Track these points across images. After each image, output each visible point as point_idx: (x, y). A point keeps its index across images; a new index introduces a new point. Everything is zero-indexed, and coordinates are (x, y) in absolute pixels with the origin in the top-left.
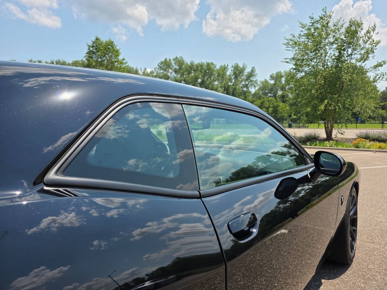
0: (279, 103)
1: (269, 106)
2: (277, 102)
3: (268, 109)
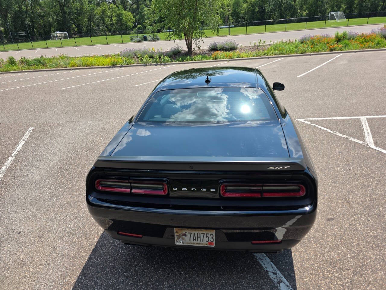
0: (121, 10)
1: (112, 15)
2: (119, 10)
3: (112, 18)
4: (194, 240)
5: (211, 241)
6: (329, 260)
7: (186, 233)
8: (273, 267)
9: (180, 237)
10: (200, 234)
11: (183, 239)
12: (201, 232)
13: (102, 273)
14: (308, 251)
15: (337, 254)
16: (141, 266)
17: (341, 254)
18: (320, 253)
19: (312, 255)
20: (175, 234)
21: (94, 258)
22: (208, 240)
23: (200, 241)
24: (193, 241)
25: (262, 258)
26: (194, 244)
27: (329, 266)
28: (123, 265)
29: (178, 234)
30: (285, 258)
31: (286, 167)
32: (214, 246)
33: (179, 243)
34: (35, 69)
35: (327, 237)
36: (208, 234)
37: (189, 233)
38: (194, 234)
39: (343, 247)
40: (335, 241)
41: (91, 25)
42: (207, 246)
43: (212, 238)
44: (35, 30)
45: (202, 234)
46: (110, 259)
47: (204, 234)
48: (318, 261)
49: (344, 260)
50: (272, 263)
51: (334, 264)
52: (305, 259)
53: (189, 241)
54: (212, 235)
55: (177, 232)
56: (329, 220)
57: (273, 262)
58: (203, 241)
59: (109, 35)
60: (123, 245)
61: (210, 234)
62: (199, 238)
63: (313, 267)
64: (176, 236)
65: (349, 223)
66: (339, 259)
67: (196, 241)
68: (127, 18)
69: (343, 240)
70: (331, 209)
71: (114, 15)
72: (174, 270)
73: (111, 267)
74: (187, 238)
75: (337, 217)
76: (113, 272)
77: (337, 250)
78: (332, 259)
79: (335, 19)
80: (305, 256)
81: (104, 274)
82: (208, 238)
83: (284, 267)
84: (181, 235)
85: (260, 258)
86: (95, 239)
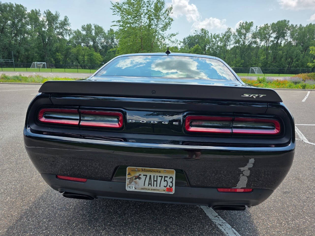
0: (93, 52)
2: (91, 51)
3: (84, 57)
4: (149, 184)
5: (169, 186)
6: (295, 227)
7: (140, 175)
8: (235, 233)
9: (132, 181)
10: (157, 176)
11: (136, 183)
12: (159, 174)
13: (31, 233)
14: (271, 219)
15: (302, 223)
16: (80, 228)
17: (306, 222)
18: (284, 221)
19: (275, 223)
20: (127, 177)
21: (25, 218)
22: (166, 185)
23: (157, 186)
24: (148, 186)
25: (221, 224)
26: (149, 189)
27: (297, 234)
28: (59, 226)
29: (130, 177)
30: (247, 225)
31: (262, 96)
32: (172, 193)
33: (131, 188)
34: (11, 82)
35: (288, 207)
36: (167, 177)
37: (144, 175)
38: (150, 176)
39: (306, 216)
40: (297, 211)
41: (66, 60)
42: (164, 192)
43: (172, 182)
44: (19, 60)
45: (159, 176)
46: (44, 220)
47: (162, 177)
48: (284, 229)
49: (311, 228)
50: (233, 229)
51: (302, 232)
52: (269, 226)
53: (143, 187)
54: (171, 179)
55: (129, 174)
56: (285, 193)
57: (235, 228)
58: (160, 186)
59: (80, 69)
60: (62, 207)
61: (169, 177)
62: (155, 182)
63: (280, 234)
64: (128, 179)
65: (306, 196)
66: (305, 227)
67: (151, 186)
68: (97, 58)
69: (304, 210)
70: (284, 184)
71: (86, 55)
72: (119, 233)
73: (44, 228)
74: (140, 182)
75: (292, 191)
76: (45, 233)
77: (301, 218)
78: (298, 227)
79: (255, 73)
80: (269, 223)
81: (33, 234)
82: (166, 182)
83: (247, 233)
84: (135, 177)
85: (219, 224)
86: (31, 200)
